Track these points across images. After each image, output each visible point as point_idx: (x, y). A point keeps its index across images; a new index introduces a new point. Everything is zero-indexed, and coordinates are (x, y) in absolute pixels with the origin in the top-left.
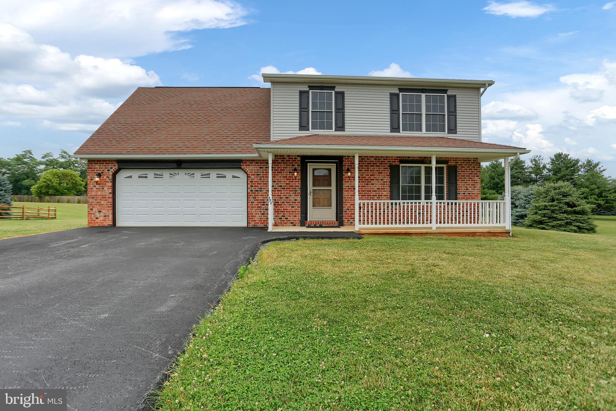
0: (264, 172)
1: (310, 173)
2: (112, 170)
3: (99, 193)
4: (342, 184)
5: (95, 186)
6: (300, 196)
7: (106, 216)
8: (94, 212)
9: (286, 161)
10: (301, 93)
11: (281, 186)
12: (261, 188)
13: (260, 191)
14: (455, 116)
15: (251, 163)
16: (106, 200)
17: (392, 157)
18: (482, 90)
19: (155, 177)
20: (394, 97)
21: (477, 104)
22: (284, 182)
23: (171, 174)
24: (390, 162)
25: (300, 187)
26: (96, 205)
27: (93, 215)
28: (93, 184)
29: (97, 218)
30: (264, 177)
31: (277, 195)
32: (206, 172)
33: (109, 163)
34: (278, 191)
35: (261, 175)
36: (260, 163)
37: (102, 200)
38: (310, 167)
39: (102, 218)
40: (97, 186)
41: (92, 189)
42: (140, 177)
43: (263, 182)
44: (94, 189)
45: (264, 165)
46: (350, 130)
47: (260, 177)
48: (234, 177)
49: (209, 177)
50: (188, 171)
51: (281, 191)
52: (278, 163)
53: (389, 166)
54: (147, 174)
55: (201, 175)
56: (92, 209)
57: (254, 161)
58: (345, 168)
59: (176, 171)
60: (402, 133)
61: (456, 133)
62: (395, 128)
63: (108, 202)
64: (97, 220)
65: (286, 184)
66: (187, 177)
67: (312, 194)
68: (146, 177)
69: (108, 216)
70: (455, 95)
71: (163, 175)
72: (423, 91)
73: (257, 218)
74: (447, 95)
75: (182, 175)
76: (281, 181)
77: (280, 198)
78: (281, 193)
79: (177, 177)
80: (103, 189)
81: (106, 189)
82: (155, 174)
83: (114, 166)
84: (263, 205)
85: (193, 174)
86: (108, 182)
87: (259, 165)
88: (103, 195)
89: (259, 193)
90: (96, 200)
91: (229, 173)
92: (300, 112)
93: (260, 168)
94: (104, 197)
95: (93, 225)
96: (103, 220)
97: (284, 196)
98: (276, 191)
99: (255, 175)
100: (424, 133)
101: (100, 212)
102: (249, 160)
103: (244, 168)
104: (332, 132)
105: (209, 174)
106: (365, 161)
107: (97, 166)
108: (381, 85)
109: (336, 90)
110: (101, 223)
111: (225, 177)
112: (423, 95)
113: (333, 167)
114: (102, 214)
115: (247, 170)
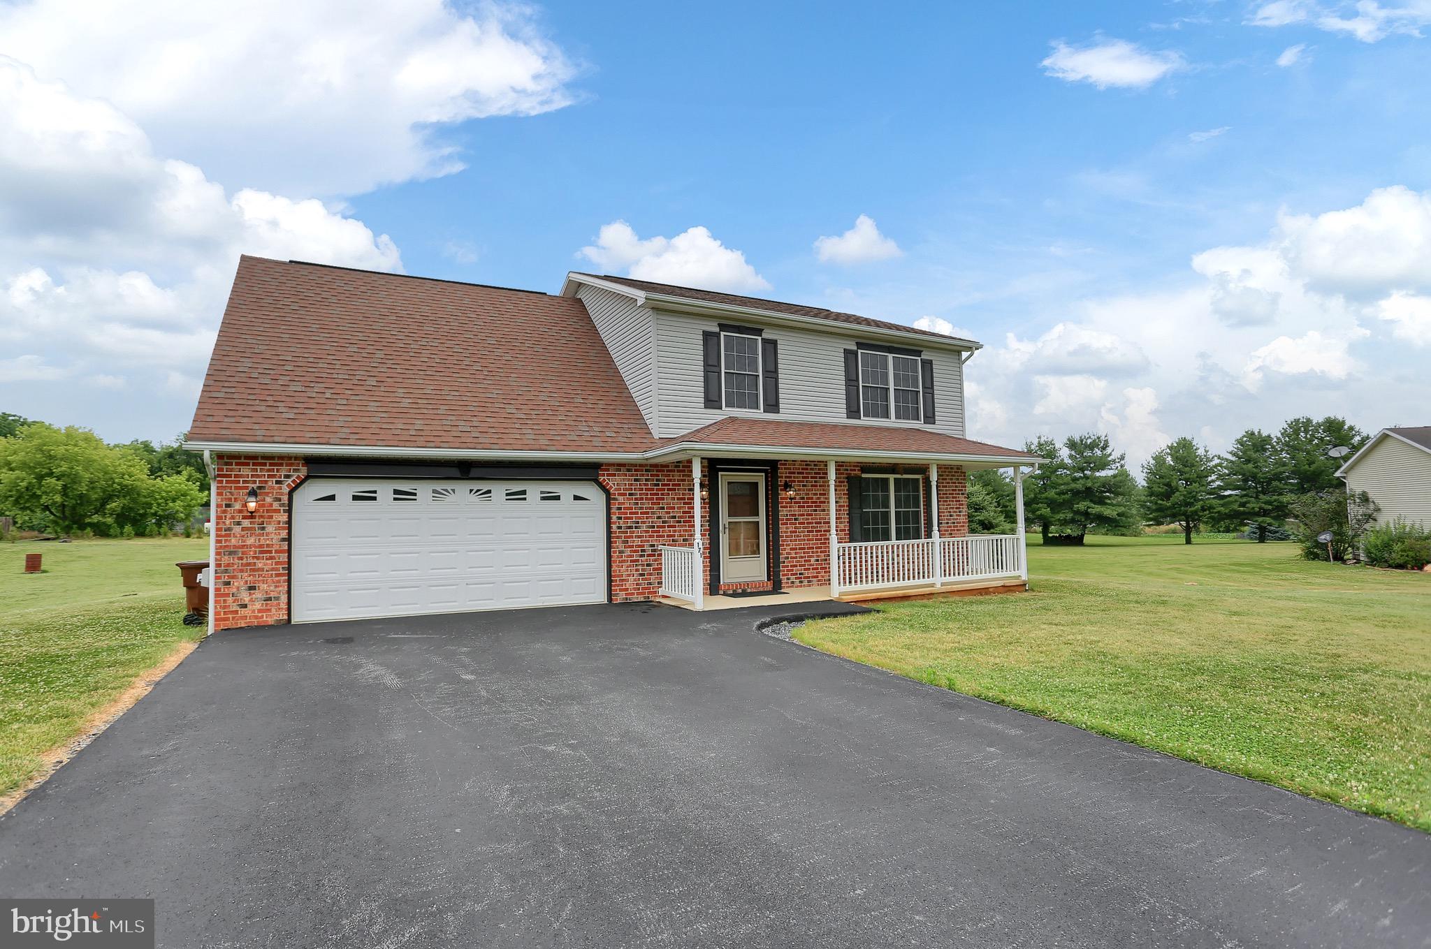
0: (642, 490)
1: (724, 491)
2: (290, 481)
3: (250, 541)
4: (778, 511)
5: (239, 523)
6: (707, 537)
7: (270, 599)
8: (234, 590)
9: (683, 467)
10: (706, 335)
11: (674, 517)
12: (638, 523)
13: (636, 527)
14: (933, 394)
15: (617, 471)
16: (271, 558)
17: (850, 463)
18: (965, 355)
19: (395, 499)
20: (850, 356)
21: (958, 378)
22: (679, 508)
23: (435, 491)
24: (847, 470)
25: (708, 518)
26: (242, 571)
27: (230, 599)
28: (233, 517)
29: (245, 606)
30: (642, 499)
31: (668, 536)
32: (516, 487)
33: (281, 465)
34: (669, 527)
35: (636, 494)
36: (636, 470)
37: (258, 558)
38: (724, 479)
39: (258, 606)
40: (246, 523)
41: (229, 529)
42: (355, 498)
43: (642, 508)
44: (237, 530)
45: (643, 475)
46: (787, 412)
47: (636, 499)
48: (576, 498)
49: (525, 499)
50: (476, 485)
51: (675, 526)
52: (668, 471)
53: (847, 478)
54: (375, 492)
55: (507, 495)
56: (229, 583)
57: (624, 465)
58: (781, 482)
59: (449, 485)
60: (865, 421)
61: (934, 423)
62: (853, 412)
63: (277, 563)
64: (243, 612)
65: (684, 512)
66: (474, 498)
67: (727, 530)
68: (375, 499)
69: (277, 598)
70: (931, 361)
71: (415, 494)
72: (890, 350)
73: (630, 584)
74: (921, 359)
75: (462, 493)
76: (674, 508)
77: (673, 541)
78: (675, 531)
79: (451, 498)
80: (263, 528)
81: (270, 528)
82: (396, 492)
83: (295, 470)
84: (641, 556)
85: (489, 492)
86: (278, 511)
87: (632, 475)
88: (261, 546)
89: (633, 532)
90: (241, 559)
91: (567, 490)
92: (706, 371)
93: (636, 480)
94: (264, 551)
95: (230, 624)
96: (260, 611)
97: (681, 536)
98: (664, 527)
99: (625, 494)
100: (892, 422)
101: (252, 588)
103: (604, 480)
104: (759, 414)
105: (524, 492)
106: (811, 469)
107: (246, 471)
108: (831, 333)
109: (764, 335)
110: (256, 617)
111: (558, 498)
112: (890, 356)
113: (760, 479)
114: (258, 595)
115: (611, 483)
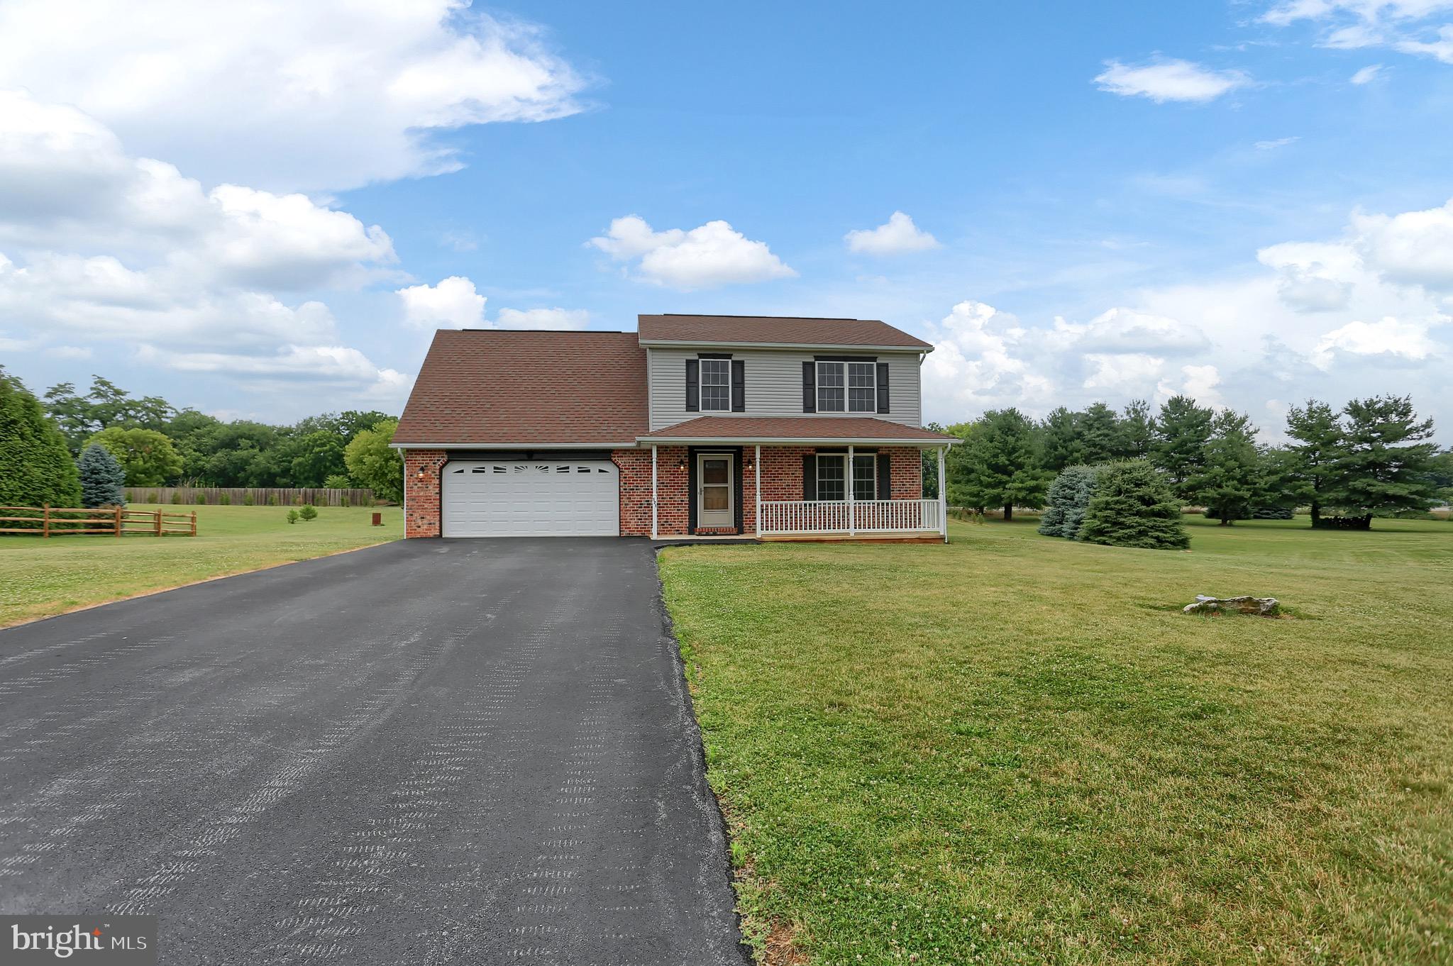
10: (689, 362)
14: (888, 390)
15: (624, 454)
20: (808, 366)
35: (637, 469)
36: (637, 454)
38: (700, 458)
42: (474, 471)
48: (603, 470)
50: (540, 464)
57: (628, 450)
60: (820, 414)
61: (888, 413)
66: (538, 471)
70: (888, 364)
72: (847, 359)
75: (531, 468)
85: (547, 467)
87: (634, 457)
91: (594, 466)
92: (688, 387)
93: (636, 459)
99: (629, 469)
100: (846, 413)
102: (621, 450)
103: (614, 459)
104: (728, 413)
109: (734, 358)
111: (588, 471)
112: (846, 364)
115: (619, 462)
